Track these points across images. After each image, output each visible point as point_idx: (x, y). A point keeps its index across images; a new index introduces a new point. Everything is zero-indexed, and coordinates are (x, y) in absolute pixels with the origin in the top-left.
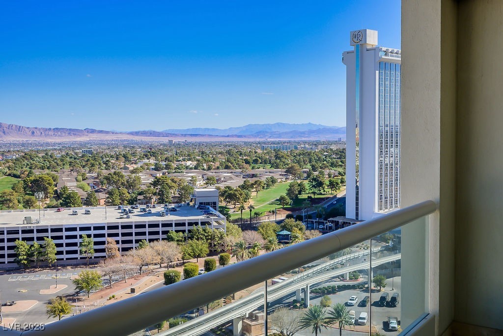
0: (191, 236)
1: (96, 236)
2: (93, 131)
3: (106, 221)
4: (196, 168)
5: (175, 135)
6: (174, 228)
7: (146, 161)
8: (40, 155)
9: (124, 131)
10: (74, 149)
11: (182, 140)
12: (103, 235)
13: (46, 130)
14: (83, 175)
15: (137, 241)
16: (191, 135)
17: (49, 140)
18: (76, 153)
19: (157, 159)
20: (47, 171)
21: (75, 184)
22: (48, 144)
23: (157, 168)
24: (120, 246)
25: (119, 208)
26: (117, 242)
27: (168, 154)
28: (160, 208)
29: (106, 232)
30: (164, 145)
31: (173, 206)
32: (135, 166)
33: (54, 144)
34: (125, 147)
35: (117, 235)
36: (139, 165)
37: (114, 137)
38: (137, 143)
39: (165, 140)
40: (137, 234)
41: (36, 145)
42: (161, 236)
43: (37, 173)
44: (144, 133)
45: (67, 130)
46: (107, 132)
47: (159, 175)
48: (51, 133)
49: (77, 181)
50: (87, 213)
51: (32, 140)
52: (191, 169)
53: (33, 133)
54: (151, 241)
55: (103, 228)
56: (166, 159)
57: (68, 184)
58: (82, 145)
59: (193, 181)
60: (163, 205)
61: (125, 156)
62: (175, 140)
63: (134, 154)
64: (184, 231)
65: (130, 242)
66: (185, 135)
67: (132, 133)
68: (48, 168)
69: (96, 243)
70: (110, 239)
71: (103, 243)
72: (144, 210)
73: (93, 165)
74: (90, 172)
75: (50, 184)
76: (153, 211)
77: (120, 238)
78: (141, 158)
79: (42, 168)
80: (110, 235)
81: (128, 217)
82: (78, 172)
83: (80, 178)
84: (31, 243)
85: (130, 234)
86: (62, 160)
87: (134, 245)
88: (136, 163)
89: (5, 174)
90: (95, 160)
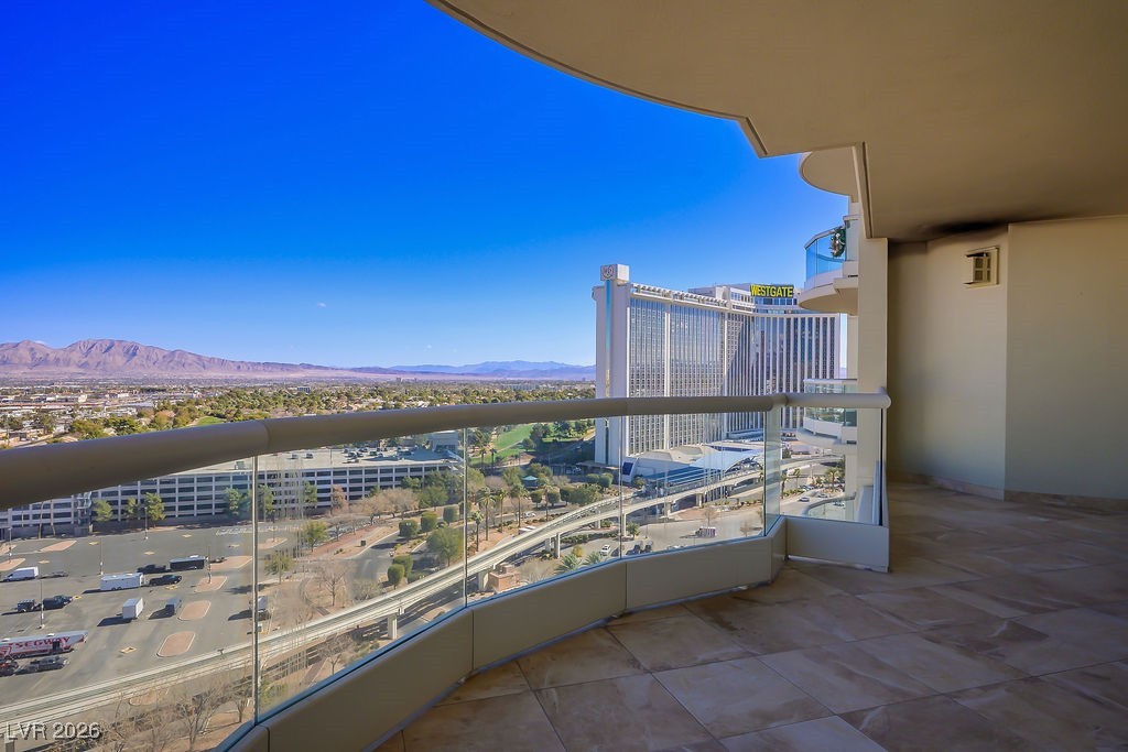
0: (428, 481)
1: (320, 482)
2: (309, 367)
3: (333, 466)
5: (403, 372)
6: (409, 473)
7: (372, 400)
8: (248, 393)
9: (345, 367)
10: (287, 386)
11: (411, 378)
12: (328, 482)
13: (253, 364)
15: (367, 488)
16: (423, 373)
17: (258, 376)
18: (291, 391)
19: (384, 399)
20: (257, 411)
22: (256, 381)
24: (348, 493)
25: (346, 452)
26: (345, 490)
27: (397, 394)
28: (392, 452)
29: (331, 478)
30: (391, 383)
31: (407, 449)
32: (360, 406)
33: (264, 381)
34: (347, 385)
35: (344, 481)
36: (364, 406)
37: (334, 374)
38: (360, 381)
39: (393, 378)
40: (367, 480)
41: (242, 381)
42: (394, 483)
43: (245, 412)
44: (368, 370)
45: (279, 364)
46: (326, 368)
48: (260, 368)
50: (310, 457)
51: (236, 375)
53: (239, 367)
54: (383, 487)
55: (328, 474)
56: (395, 398)
58: (296, 382)
60: (395, 448)
61: (347, 395)
62: (404, 378)
63: (358, 393)
64: (420, 477)
65: (360, 489)
66: (415, 373)
67: (354, 370)
68: (259, 407)
69: (319, 491)
70: (336, 486)
71: (328, 490)
72: (374, 454)
73: (311, 404)
74: (308, 411)
76: (385, 455)
77: (347, 485)
78: (366, 397)
79: (252, 407)
80: (336, 482)
81: (357, 461)
84: (244, 491)
85: (360, 481)
86: (274, 399)
87: (363, 493)
88: (360, 403)
89: (207, 414)
90: (313, 398)
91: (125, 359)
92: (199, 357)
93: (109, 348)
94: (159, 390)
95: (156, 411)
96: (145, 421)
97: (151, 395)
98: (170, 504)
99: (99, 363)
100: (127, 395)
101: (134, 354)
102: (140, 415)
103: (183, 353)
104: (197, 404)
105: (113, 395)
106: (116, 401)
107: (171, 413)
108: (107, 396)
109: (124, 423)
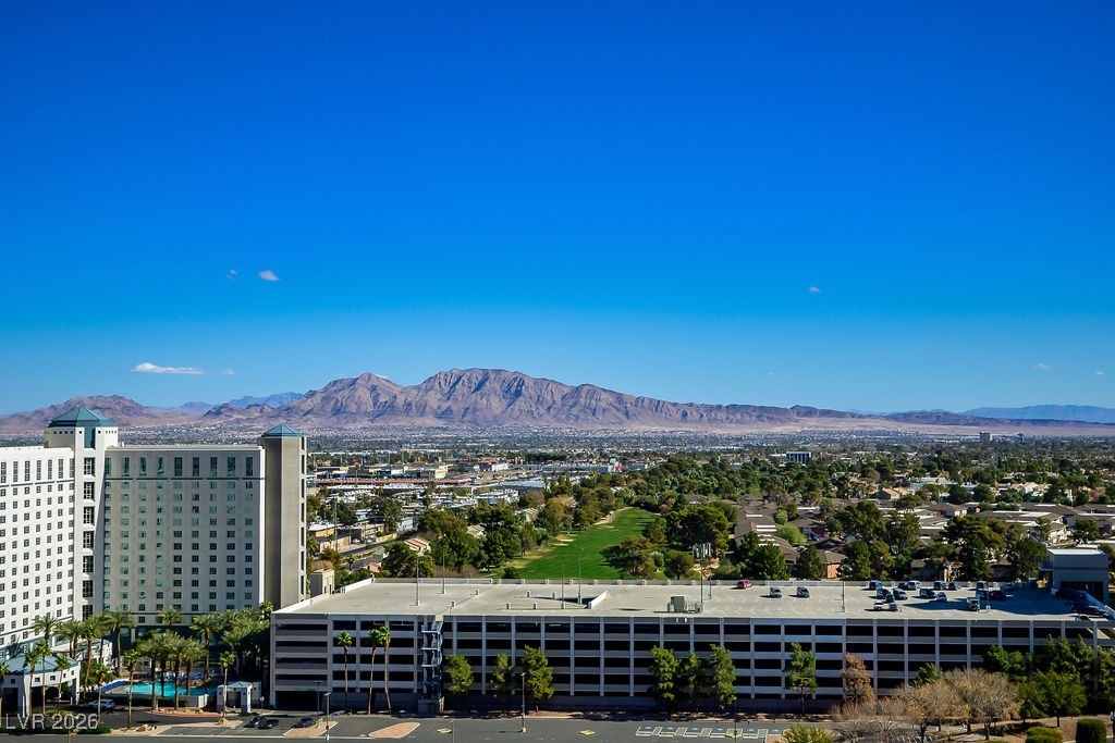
0: (1044, 659)
1: (821, 647)
2: (810, 412)
3: (844, 616)
4: (1047, 498)
5: (996, 422)
6: (1000, 641)
7: (928, 480)
8: (700, 463)
9: (877, 411)
10: (768, 451)
11: (1011, 433)
12: (836, 648)
13: (710, 409)
14: (790, 509)
15: (913, 666)
16: (1034, 422)
17: (718, 431)
18: (775, 461)
19: (953, 477)
20: (713, 498)
21: (772, 528)
22: (715, 440)
23: (956, 497)
24: (874, 674)
25: (873, 587)
26: (869, 665)
27: (980, 466)
28: (966, 592)
29: (842, 639)
30: (970, 444)
31: (996, 587)
32: (904, 492)
33: (728, 440)
34: (880, 447)
35: (867, 648)
36: (912, 491)
37: (855, 425)
38: (907, 440)
39: (972, 433)
40: (914, 649)
41: (691, 442)
42: (969, 658)
43: (693, 501)
44: (924, 417)
45: (755, 408)
46: (840, 415)
47: (960, 513)
48: (721, 415)
49: (777, 521)
50: (802, 594)
51: (682, 429)
52: (1037, 500)
53: (685, 415)
54: (946, 667)
55: (835, 630)
56: (976, 477)
57: (759, 529)
58: (786, 443)
59: (1043, 529)
60: (972, 585)
61: (881, 468)
62: (995, 434)
63: (901, 464)
64: (1024, 649)
65: (899, 666)
66: (1018, 422)
67: (895, 417)
68: (716, 492)
69: (821, 665)
70: (852, 657)
71: (837, 665)
72: (929, 594)
73: (811, 487)
74: (803, 503)
75: (721, 527)
76: (951, 596)
77: (873, 656)
78: (918, 473)
79: (704, 491)
80: (852, 648)
81: (893, 609)
82: (778, 501)
83: (783, 514)
84: (682, 654)
85: (899, 649)
86: (744, 475)
87: (906, 675)
88: (905, 485)
89: (628, 502)
90: (815, 475)
91: (505, 403)
92: (620, 398)
93: (481, 385)
94: (555, 458)
95: (548, 496)
96: (530, 514)
97: (542, 466)
98: (562, 670)
99: (467, 410)
100: (506, 466)
101: (518, 394)
102: (523, 504)
103: (593, 391)
104: (614, 483)
105: (485, 466)
106: (490, 478)
107: (569, 501)
108: (477, 467)
109: (497, 516)
